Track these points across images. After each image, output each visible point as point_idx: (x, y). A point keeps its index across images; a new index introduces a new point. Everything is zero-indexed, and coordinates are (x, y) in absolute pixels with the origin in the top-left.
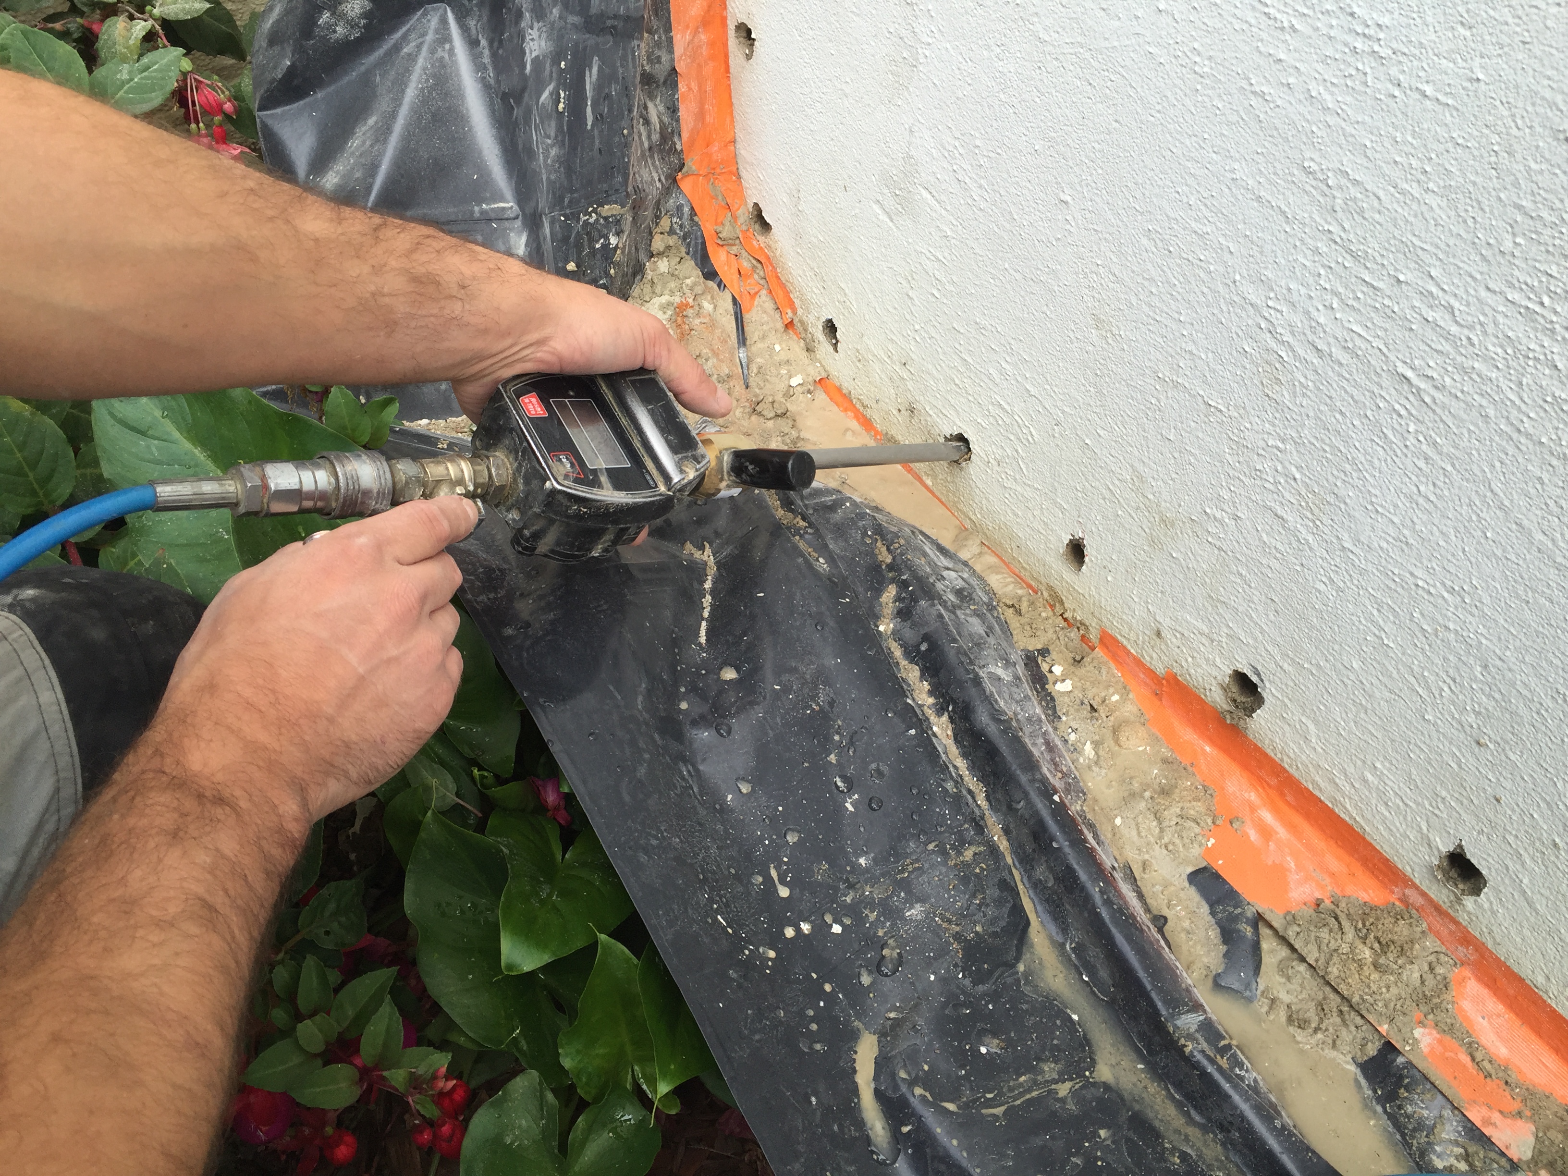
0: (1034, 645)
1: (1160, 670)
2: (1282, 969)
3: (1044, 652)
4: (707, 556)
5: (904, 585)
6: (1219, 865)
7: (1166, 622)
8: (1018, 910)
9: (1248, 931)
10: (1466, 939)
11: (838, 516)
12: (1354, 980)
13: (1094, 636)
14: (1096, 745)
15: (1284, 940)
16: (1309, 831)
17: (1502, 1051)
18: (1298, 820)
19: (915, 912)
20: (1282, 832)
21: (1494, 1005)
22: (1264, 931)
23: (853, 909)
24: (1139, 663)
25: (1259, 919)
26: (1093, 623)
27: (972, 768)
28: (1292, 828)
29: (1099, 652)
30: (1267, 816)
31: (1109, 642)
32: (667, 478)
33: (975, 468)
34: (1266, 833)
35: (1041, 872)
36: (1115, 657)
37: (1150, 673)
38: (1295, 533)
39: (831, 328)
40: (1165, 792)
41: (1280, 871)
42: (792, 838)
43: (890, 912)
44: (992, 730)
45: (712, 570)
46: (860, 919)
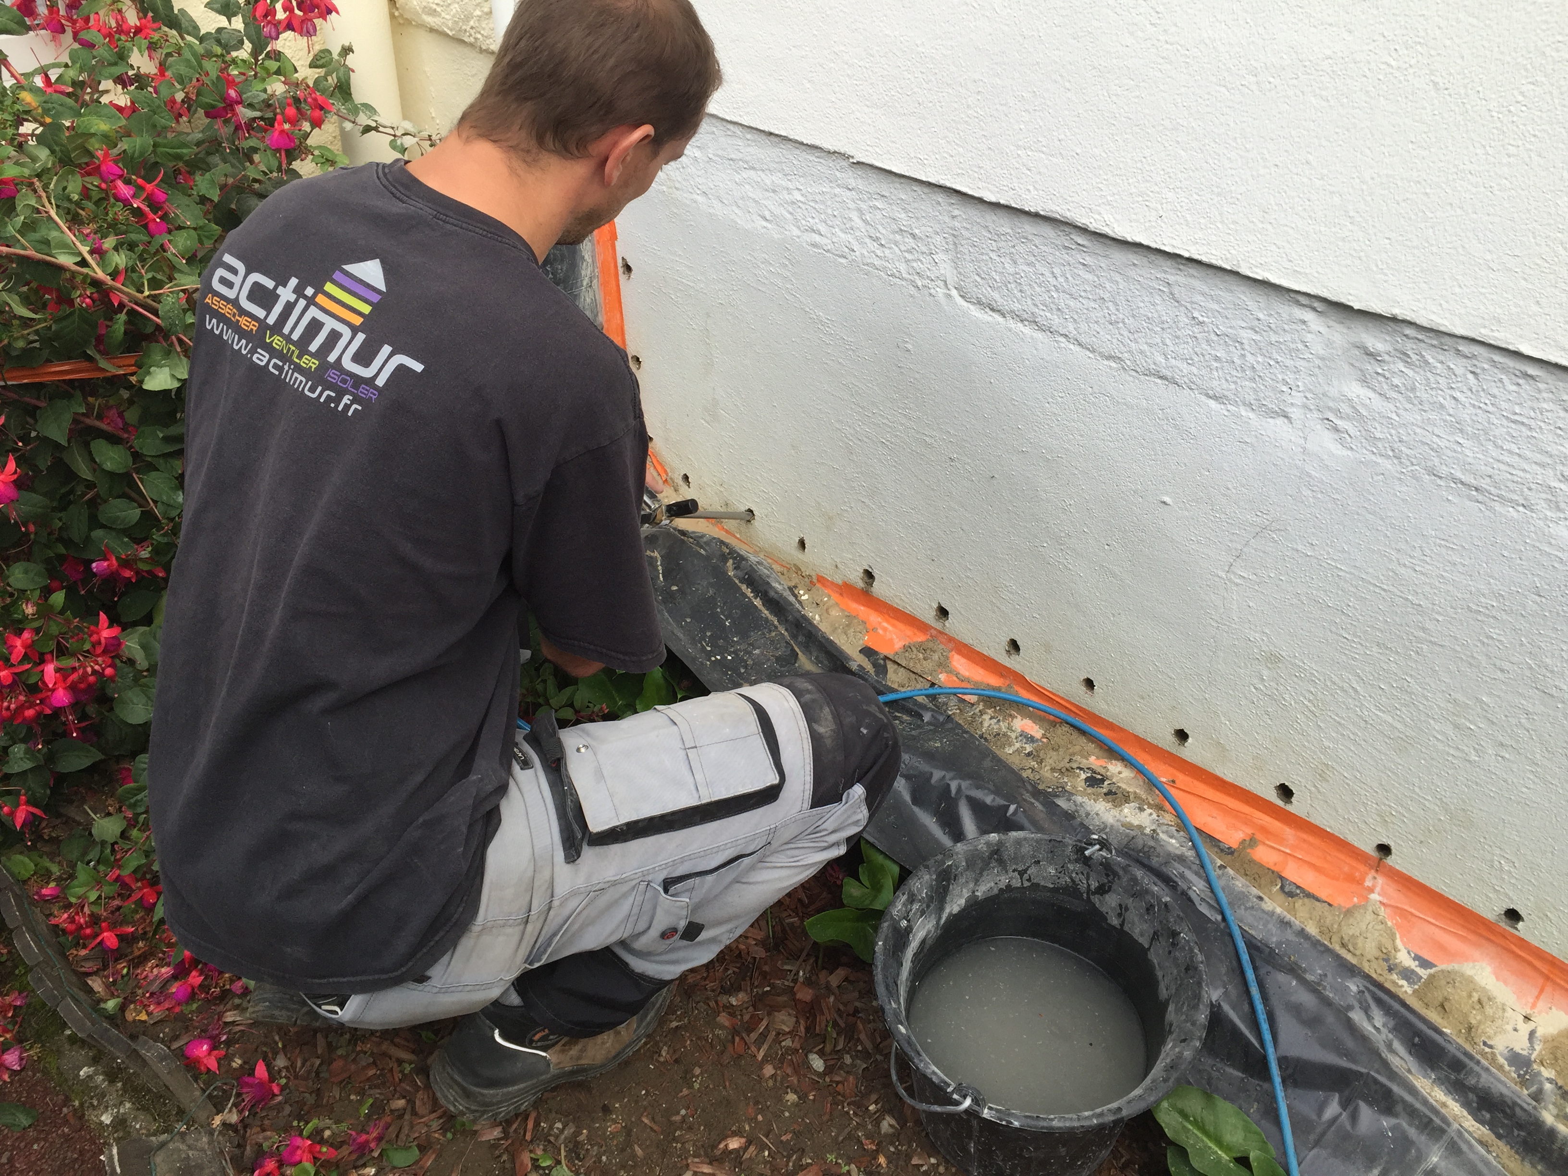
0: (792, 584)
1: (840, 582)
2: (895, 672)
3: (796, 587)
4: (656, 554)
5: (735, 559)
6: (870, 645)
7: (838, 560)
8: (793, 650)
9: (882, 662)
10: (951, 639)
11: (705, 539)
12: (918, 666)
13: (815, 580)
14: (820, 616)
15: (895, 662)
16: (900, 625)
17: (967, 674)
18: (896, 622)
19: (757, 652)
20: (890, 628)
21: (963, 661)
22: (888, 662)
23: (734, 652)
24: (832, 583)
25: (886, 658)
26: (813, 574)
27: (771, 613)
28: (893, 625)
29: (818, 585)
30: (885, 624)
31: (821, 580)
32: (649, 507)
33: (756, 523)
34: (885, 629)
35: (801, 638)
36: (824, 585)
37: (837, 585)
38: (868, 506)
39: (686, 478)
40: (848, 626)
41: (891, 640)
42: (708, 634)
43: (750, 653)
44: (776, 596)
45: (659, 558)
46: (737, 655)
